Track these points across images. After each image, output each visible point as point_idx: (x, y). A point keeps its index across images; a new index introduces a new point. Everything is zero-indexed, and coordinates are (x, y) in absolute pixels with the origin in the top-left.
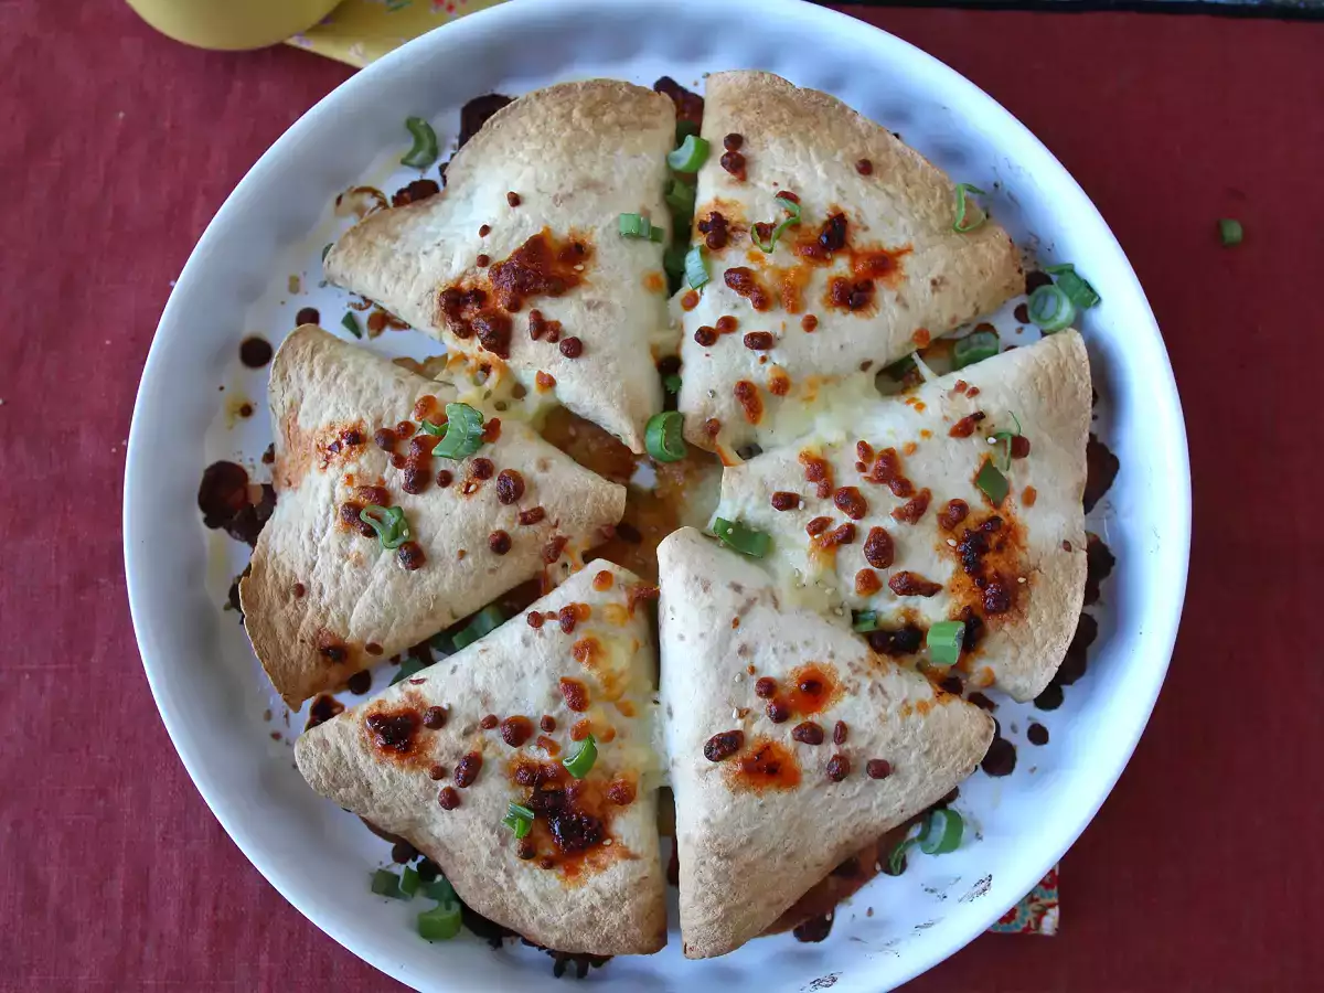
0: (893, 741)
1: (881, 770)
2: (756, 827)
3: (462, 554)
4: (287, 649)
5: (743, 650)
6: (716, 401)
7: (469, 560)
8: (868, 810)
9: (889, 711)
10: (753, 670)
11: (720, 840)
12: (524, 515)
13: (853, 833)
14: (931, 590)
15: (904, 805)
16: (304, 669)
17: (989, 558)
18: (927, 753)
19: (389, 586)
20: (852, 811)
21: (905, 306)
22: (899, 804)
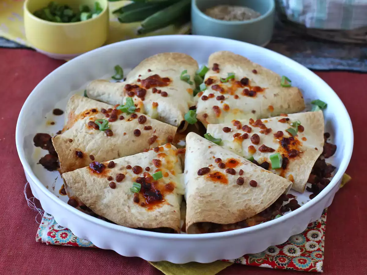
0: (258, 176)
1: (254, 184)
2: (213, 192)
3: (125, 134)
4: (65, 151)
5: (211, 153)
6: (206, 110)
7: (127, 136)
8: (250, 200)
9: (257, 170)
10: (214, 157)
11: (201, 193)
12: (146, 127)
13: (245, 207)
14: (272, 150)
15: (262, 200)
16: (69, 157)
17: (290, 146)
18: (269, 181)
19: (101, 140)
20: (245, 199)
21: (266, 98)
22: (261, 199)
